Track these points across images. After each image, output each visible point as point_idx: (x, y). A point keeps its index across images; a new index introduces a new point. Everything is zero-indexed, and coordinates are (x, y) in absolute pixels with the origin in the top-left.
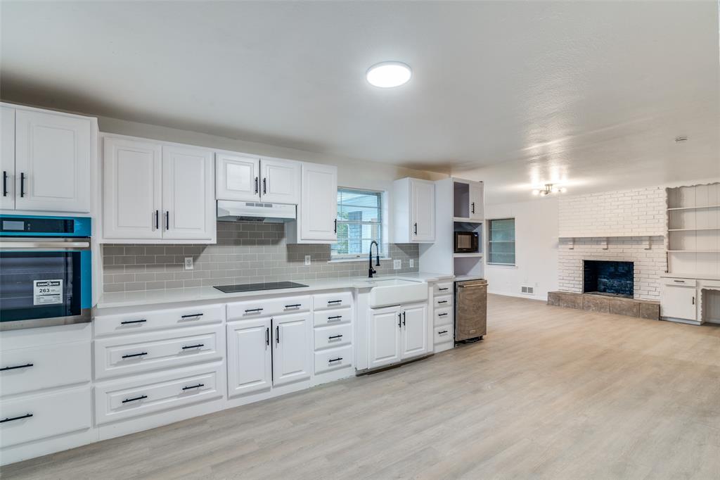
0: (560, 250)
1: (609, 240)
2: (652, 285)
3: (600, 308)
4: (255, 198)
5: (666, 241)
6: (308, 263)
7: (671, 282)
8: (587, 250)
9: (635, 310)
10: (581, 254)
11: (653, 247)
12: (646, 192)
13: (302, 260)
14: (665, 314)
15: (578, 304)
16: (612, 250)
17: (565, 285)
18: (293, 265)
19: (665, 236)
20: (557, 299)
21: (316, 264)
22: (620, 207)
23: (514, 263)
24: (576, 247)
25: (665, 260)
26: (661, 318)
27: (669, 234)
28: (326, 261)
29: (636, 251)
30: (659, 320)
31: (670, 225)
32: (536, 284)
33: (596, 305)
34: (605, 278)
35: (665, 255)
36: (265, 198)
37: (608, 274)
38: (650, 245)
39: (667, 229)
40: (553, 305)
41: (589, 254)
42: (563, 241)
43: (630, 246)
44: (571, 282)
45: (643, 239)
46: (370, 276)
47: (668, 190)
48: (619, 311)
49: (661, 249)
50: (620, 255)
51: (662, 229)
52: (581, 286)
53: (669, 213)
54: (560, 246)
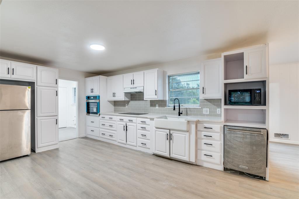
4: (132, 86)
6: (157, 107)
13: (155, 106)
18: (152, 108)
21: (161, 108)
28: (164, 107)
36: (135, 86)
46: (179, 115)
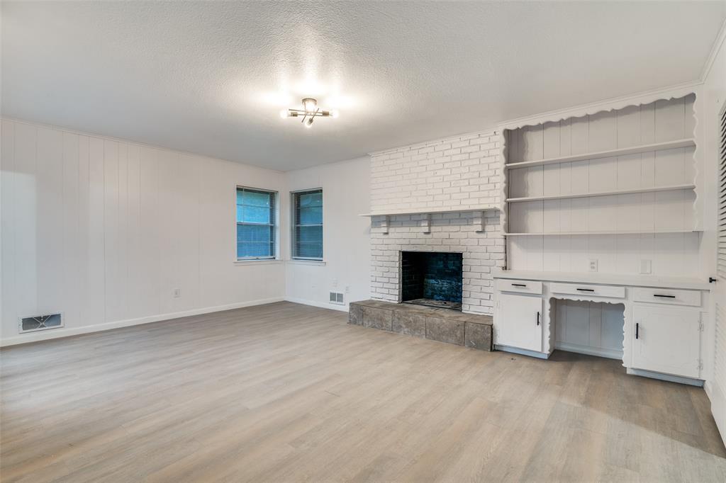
0: (372, 235)
1: (432, 218)
2: (484, 289)
3: (414, 328)
5: (503, 217)
7: (507, 286)
8: (404, 236)
9: (458, 334)
10: (398, 242)
11: (488, 228)
12: (479, 141)
14: (500, 340)
15: (386, 321)
16: (435, 235)
17: (378, 290)
19: (502, 209)
20: (361, 313)
22: (446, 166)
23: (322, 257)
24: (391, 230)
25: (502, 250)
26: (494, 349)
27: (509, 205)
29: (464, 235)
30: (491, 350)
31: (509, 192)
32: (347, 289)
33: (408, 324)
34: (432, 278)
35: (502, 241)
37: (436, 272)
38: (483, 225)
39: (504, 197)
40: (355, 323)
41: (406, 242)
42: (377, 220)
43: (457, 228)
44: (386, 286)
45: (474, 215)
47: (508, 134)
48: (436, 335)
49: (497, 231)
50: (445, 242)
51: (498, 200)
52: (397, 292)
53: (508, 171)
54: (373, 230)
